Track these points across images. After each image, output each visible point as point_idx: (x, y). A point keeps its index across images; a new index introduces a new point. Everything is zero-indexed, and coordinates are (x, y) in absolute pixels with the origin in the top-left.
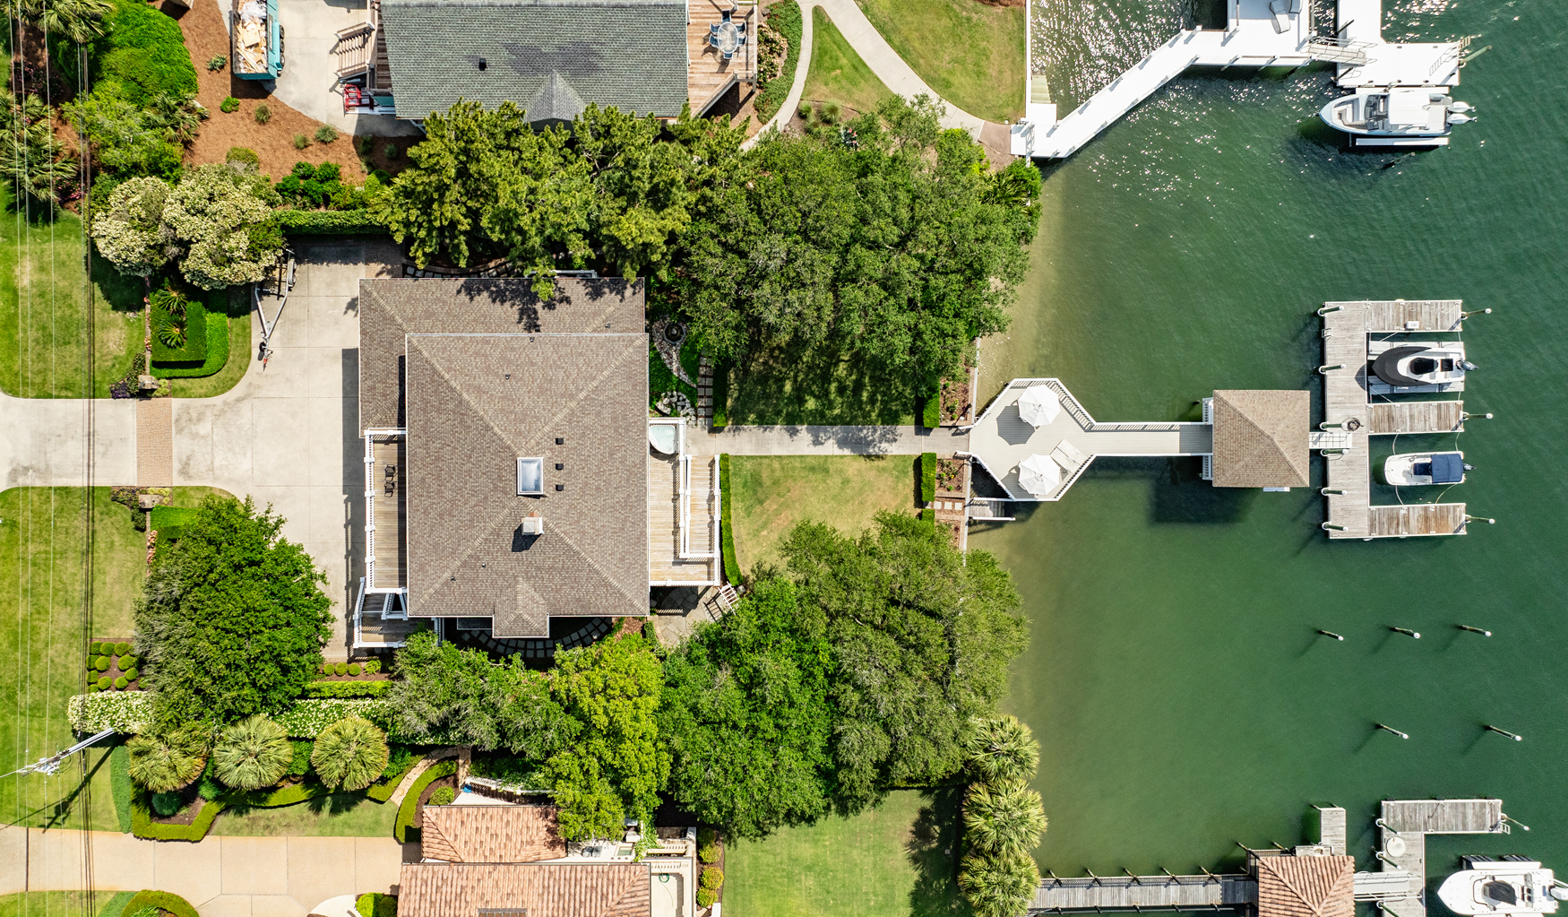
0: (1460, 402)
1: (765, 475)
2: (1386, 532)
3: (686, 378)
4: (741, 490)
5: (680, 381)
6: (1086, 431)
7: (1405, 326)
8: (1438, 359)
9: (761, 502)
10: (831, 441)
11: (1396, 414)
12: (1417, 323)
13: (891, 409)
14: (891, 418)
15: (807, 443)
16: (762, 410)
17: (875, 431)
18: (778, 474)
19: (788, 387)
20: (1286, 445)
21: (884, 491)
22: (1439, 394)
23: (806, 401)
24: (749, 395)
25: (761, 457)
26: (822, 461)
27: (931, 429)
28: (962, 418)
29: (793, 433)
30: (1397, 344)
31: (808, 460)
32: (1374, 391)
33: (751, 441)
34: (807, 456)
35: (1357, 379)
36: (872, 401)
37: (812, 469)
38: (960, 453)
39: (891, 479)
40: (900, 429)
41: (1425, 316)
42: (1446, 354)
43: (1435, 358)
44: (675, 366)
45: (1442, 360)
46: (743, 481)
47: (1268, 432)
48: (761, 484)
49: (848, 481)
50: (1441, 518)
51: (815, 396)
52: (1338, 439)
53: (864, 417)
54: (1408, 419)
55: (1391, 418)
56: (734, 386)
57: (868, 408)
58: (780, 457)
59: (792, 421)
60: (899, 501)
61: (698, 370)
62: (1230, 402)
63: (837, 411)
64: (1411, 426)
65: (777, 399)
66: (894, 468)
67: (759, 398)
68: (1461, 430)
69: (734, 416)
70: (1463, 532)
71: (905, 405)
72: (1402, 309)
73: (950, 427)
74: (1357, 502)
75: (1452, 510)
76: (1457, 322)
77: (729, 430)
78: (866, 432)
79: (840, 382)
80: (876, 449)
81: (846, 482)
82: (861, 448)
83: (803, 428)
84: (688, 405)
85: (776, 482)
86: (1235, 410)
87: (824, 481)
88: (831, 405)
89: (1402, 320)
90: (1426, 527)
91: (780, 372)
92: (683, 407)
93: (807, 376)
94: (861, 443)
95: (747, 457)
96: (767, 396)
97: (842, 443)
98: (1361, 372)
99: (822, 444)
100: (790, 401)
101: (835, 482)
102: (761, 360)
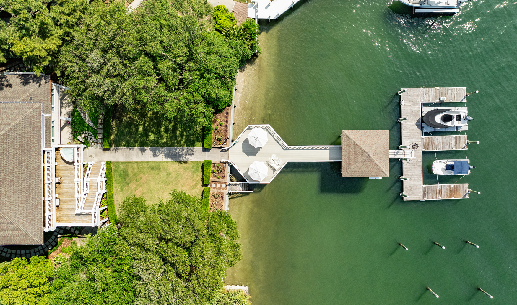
0: (466, 136)
1: (130, 171)
2: (431, 197)
3: (92, 125)
4: (118, 178)
5: (89, 126)
6: (284, 150)
7: (440, 99)
8: (454, 115)
9: (128, 184)
10: (162, 154)
11: (436, 141)
12: (445, 98)
13: (190, 139)
14: (191, 144)
15: (150, 156)
16: (128, 140)
17: (183, 150)
18: (136, 170)
19: (141, 129)
20: (377, 157)
21: (187, 179)
22: (456, 132)
23: (150, 136)
24: (123, 132)
25: (128, 162)
26: (157, 164)
27: (210, 149)
28: (225, 144)
29: (143, 151)
30: (436, 108)
31: (150, 164)
32: (425, 130)
33: (123, 155)
34: (150, 162)
35: (416, 125)
36: (181, 135)
37: (152, 168)
38: (223, 160)
39: (191, 173)
40: (195, 149)
41: (449, 95)
42: (459, 112)
43: (452, 114)
44: (87, 119)
45: (456, 115)
46: (119, 174)
47: (367, 151)
48: (127, 175)
49: (170, 174)
50: (457, 190)
51: (154, 133)
52: (407, 153)
53: (178, 143)
54: (441, 143)
55: (433, 143)
56: (115, 128)
57: (180, 139)
58: (137, 162)
59: (143, 145)
60: (194, 183)
61: (97, 122)
62: (350, 136)
63: (164, 141)
64: (443, 147)
65: (136, 134)
66: (192, 168)
67: (127, 134)
68: (466, 149)
69: (115, 143)
70: (467, 197)
71: (197, 137)
72: (438, 91)
73: (220, 148)
74: (417, 183)
75: (462, 187)
76: (464, 98)
77: (113, 149)
78: (179, 150)
79: (166, 126)
80: (184, 158)
81: (169, 174)
82: (176, 157)
83: (148, 149)
84: (93, 138)
85: (135, 175)
86: (352, 140)
87: (158, 174)
88: (161, 138)
89: (438, 97)
90: (450, 195)
91: (137, 121)
92: (91, 139)
93: (150, 123)
94: (176, 156)
95: (122, 163)
96: (130, 133)
97: (167, 156)
98: (418, 121)
99: (158, 156)
100: (142, 136)
101: (163, 174)
102: (128, 116)
